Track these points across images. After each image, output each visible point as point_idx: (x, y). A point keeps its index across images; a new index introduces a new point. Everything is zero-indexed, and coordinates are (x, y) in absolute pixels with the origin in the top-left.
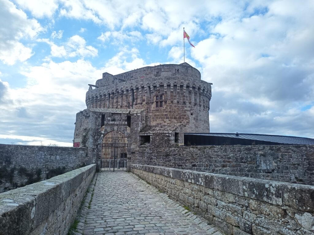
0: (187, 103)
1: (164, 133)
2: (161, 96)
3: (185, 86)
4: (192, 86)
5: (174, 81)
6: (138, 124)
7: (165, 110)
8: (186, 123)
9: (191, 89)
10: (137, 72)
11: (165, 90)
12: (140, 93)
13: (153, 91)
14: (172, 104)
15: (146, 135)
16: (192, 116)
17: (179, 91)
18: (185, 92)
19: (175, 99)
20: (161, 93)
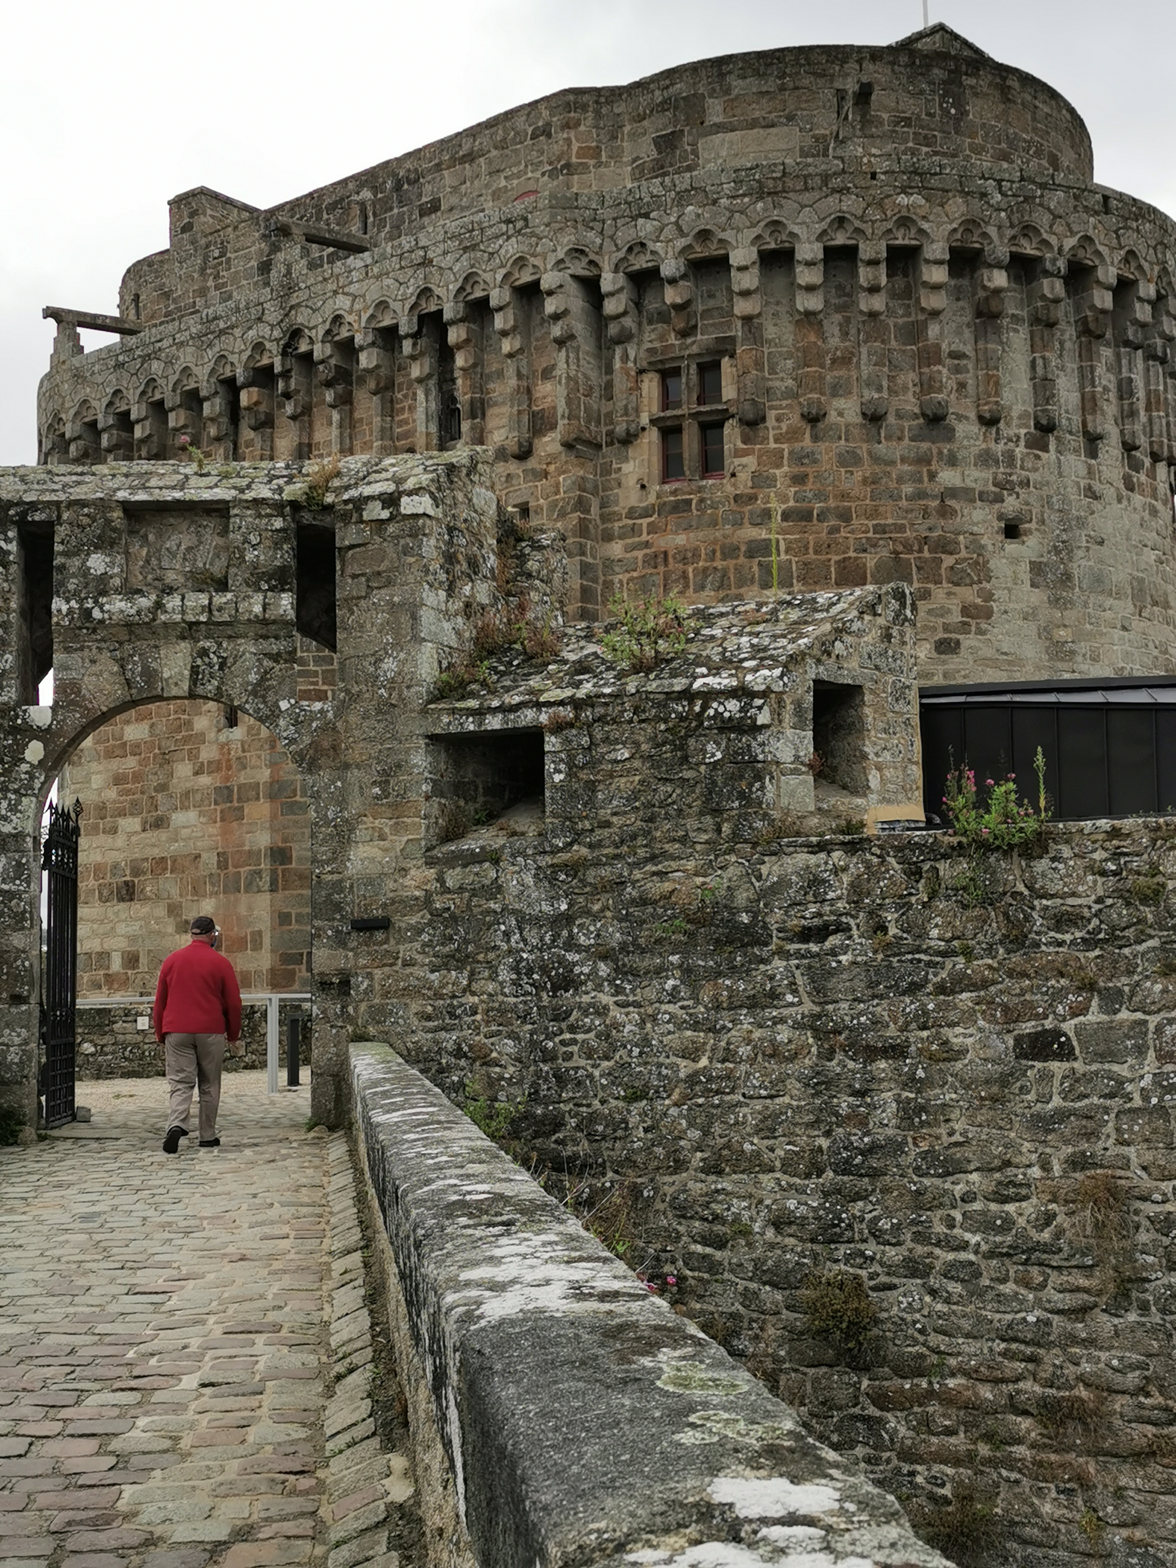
0: (960, 417)
1: (688, 695)
2: (709, 367)
3: (937, 249)
4: (1002, 251)
5: (832, 204)
6: (413, 610)
7: (752, 498)
8: (956, 617)
9: (999, 279)
10: (470, 158)
11: (742, 307)
12: (507, 346)
13: (628, 322)
14: (815, 438)
15: (494, 723)
16: (1012, 547)
17: (878, 303)
18: (935, 314)
19: (836, 391)
20: (702, 339)
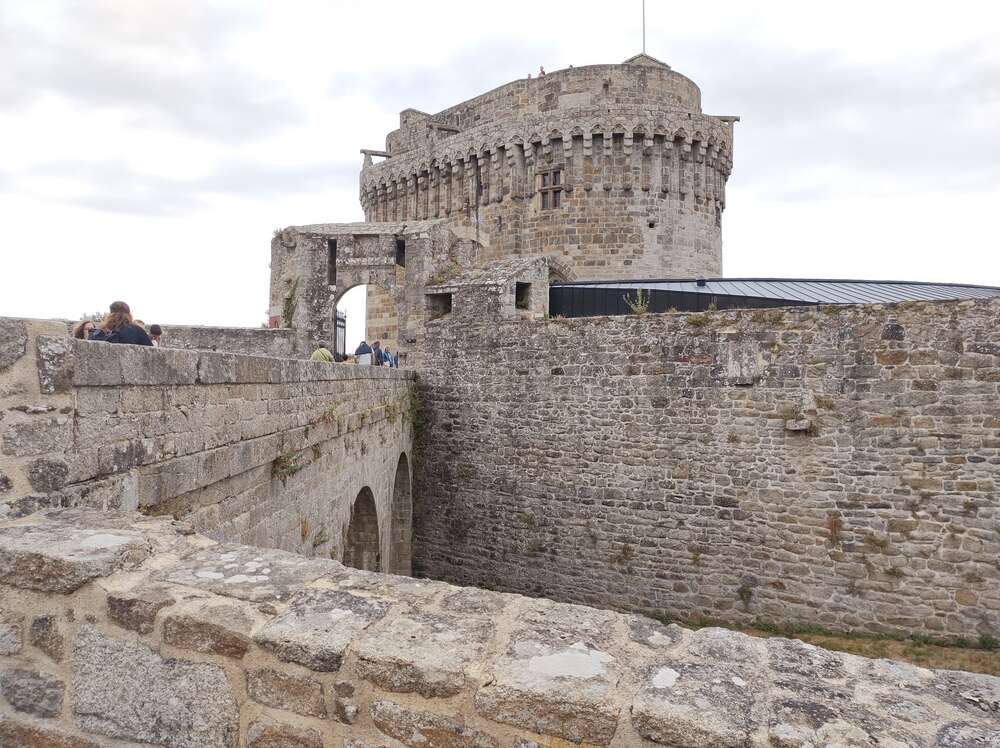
0: (635, 189)
1: (484, 285)
2: (557, 173)
3: (629, 134)
4: (651, 135)
5: (596, 121)
6: (422, 262)
7: (568, 215)
8: (631, 253)
9: (650, 143)
10: (489, 102)
11: (567, 154)
12: (495, 166)
13: (532, 158)
14: (588, 196)
15: (440, 291)
16: (651, 230)
17: (609, 152)
18: (628, 155)
19: (597, 180)
20: (555, 164)
